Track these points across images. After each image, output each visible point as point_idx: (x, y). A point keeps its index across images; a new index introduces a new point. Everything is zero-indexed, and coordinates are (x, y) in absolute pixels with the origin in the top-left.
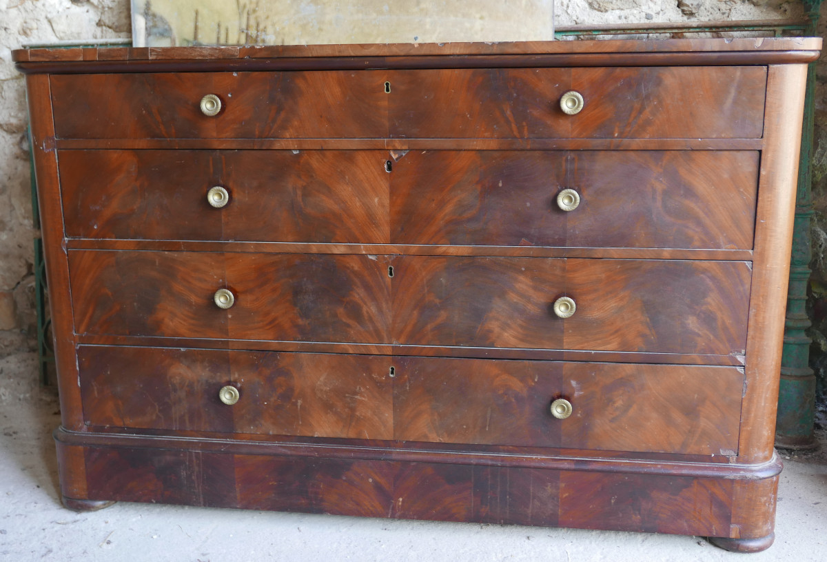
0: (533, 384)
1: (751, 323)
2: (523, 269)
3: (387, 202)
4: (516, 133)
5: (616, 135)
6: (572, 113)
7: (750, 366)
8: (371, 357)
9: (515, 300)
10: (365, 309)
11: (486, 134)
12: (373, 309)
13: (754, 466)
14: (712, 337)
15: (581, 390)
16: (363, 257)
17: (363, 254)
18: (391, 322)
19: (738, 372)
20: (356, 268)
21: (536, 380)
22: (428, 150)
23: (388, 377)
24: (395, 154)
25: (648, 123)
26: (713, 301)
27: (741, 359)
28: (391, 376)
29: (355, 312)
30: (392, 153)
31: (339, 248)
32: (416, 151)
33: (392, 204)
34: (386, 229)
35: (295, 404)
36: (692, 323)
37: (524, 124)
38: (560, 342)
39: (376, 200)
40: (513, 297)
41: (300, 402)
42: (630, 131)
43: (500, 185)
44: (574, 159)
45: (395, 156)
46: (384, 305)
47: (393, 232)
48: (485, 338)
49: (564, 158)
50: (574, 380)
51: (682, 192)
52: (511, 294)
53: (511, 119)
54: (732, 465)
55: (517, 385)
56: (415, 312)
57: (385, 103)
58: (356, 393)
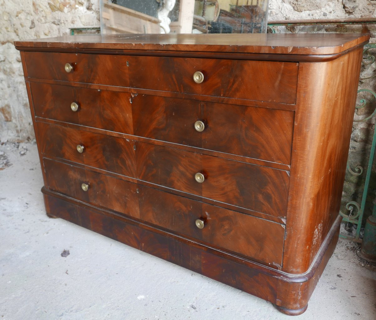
0: (190, 209)
1: (289, 204)
2: (184, 156)
3: (131, 116)
4: (178, 90)
5: (222, 95)
6: (199, 83)
7: (288, 225)
8: (130, 183)
9: (182, 170)
10: (127, 162)
11: (166, 89)
12: (130, 163)
13: (290, 275)
14: (269, 206)
15: (210, 217)
16: (125, 140)
17: (124, 138)
18: (136, 169)
19: (281, 226)
20: (122, 144)
21: (191, 208)
22: (145, 95)
23: (136, 192)
24: (133, 95)
25: (237, 90)
26: (270, 189)
27: (284, 221)
28: (138, 192)
29: (123, 162)
30: (132, 94)
31: (115, 133)
32: (140, 95)
33: (133, 118)
34: (132, 128)
35: (107, 196)
36: (260, 197)
37: (182, 86)
38: (201, 194)
39: (128, 115)
41: (108, 195)
42: (228, 94)
43: (174, 114)
44: (204, 105)
45: (133, 96)
46: (133, 162)
47: (134, 130)
48: (171, 184)
49: (200, 104)
50: (207, 212)
51: (255, 129)
52: (180, 166)
53: (176, 83)
54: (279, 271)
55: (184, 208)
56: (144, 167)
57: (127, 71)
58: (126, 197)
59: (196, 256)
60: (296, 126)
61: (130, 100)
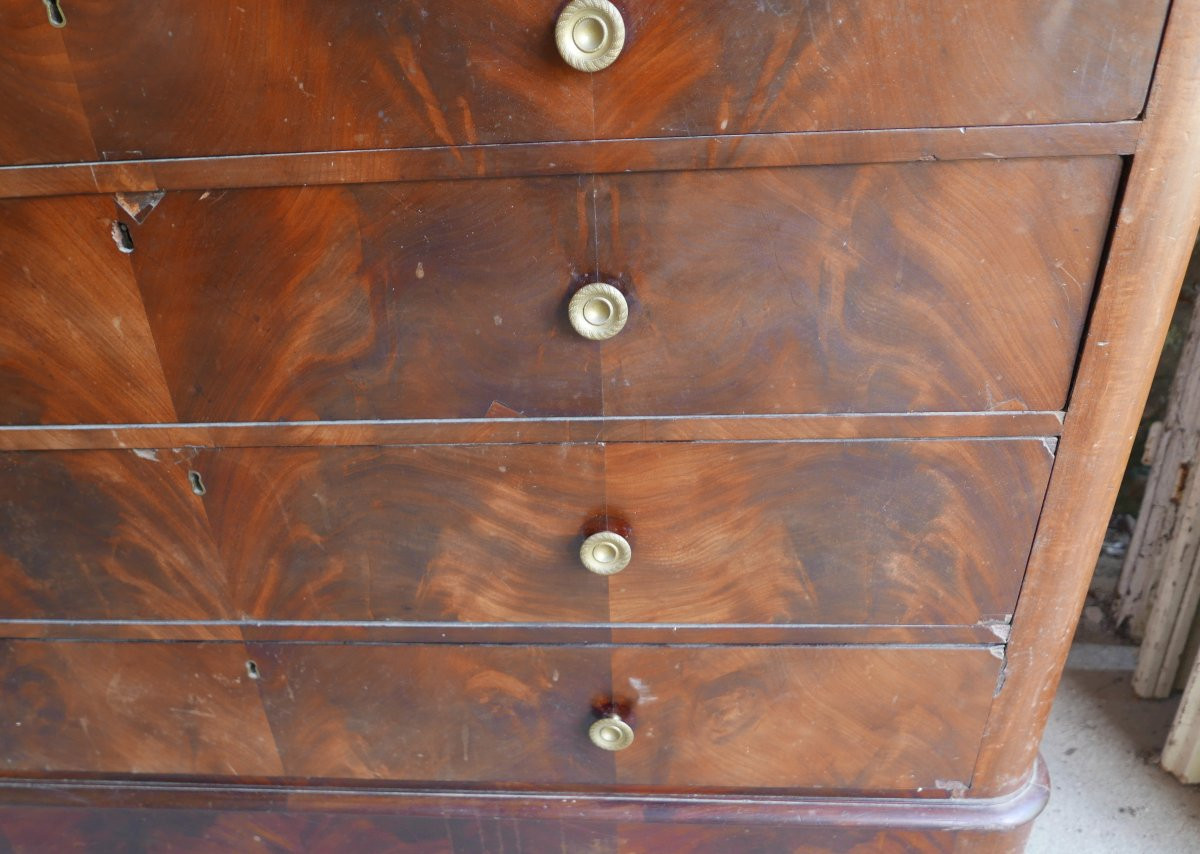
0: (550, 686)
1: (1034, 565)
2: (503, 469)
3: (143, 326)
4: (441, 131)
5: (724, 125)
6: (593, 68)
7: (1019, 644)
8: (200, 646)
9: (492, 534)
10: (161, 559)
11: (360, 138)
12: (180, 559)
14: (941, 593)
15: (652, 693)
16: (125, 456)
17: (122, 450)
18: (225, 581)
19: (992, 656)
20: (116, 478)
21: (556, 679)
22: (215, 191)
23: (246, 679)
24: (131, 203)
25: (815, 83)
26: (950, 523)
27: (1000, 631)
28: (253, 675)
29: (142, 563)
30: (121, 201)
31: (57, 435)
32: (179, 198)
33: (158, 331)
34: (161, 391)
35: (77, 725)
36: (899, 567)
37: (462, 102)
38: (603, 613)
39: (116, 323)
40: (488, 528)
41: (84, 722)
42: (764, 111)
43: (420, 274)
44: (608, 197)
45: (132, 211)
46: (202, 551)
47: (176, 401)
48: (437, 606)
49: (582, 196)
50: (637, 676)
51: (899, 276)
52: (481, 521)
53: (423, 89)
54: (957, 801)
55: (516, 687)
56: (272, 561)
57: (58, 60)
58: (189, 707)
59: (593, 843)
60: (1129, 226)
61: (116, 236)
